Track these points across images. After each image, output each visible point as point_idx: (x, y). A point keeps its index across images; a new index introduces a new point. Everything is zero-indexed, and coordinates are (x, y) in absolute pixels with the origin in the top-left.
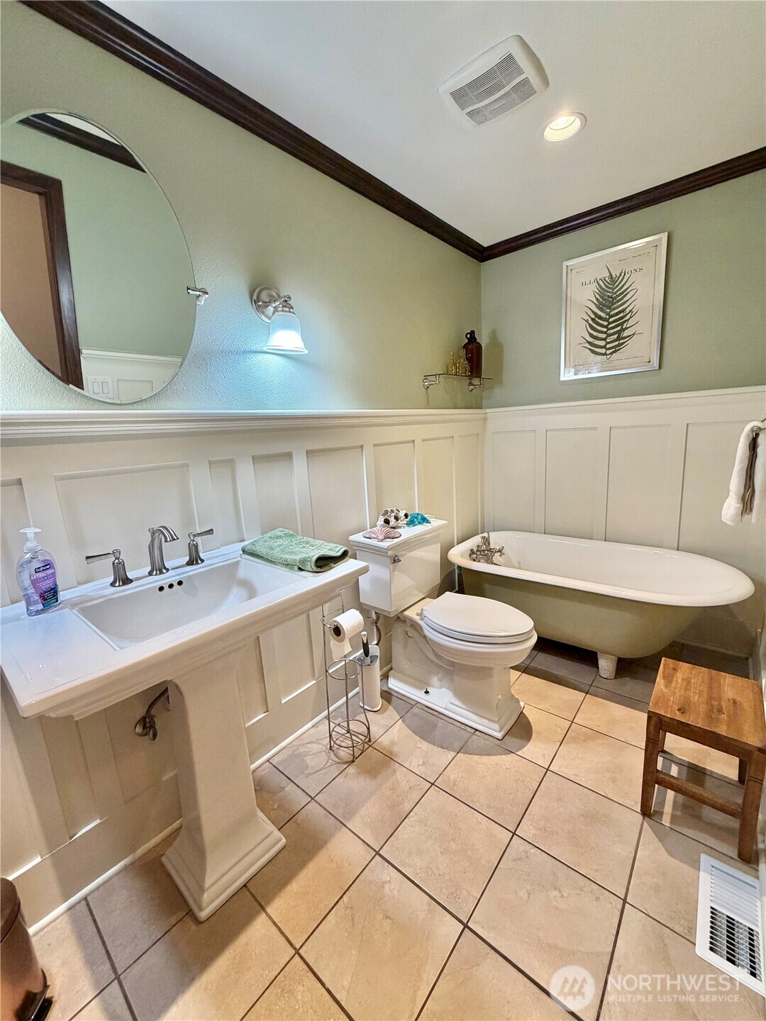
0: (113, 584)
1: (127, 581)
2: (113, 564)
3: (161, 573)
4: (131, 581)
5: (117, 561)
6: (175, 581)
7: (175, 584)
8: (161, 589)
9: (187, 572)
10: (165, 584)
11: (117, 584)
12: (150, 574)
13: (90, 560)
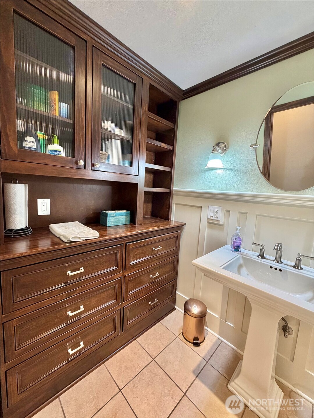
0: (258, 256)
1: (263, 257)
2: (261, 249)
3: (278, 262)
4: (265, 258)
5: (262, 249)
6: (279, 268)
7: (278, 269)
8: (271, 267)
9: (287, 268)
10: (274, 267)
11: (259, 257)
12: (274, 261)
13: (254, 244)
